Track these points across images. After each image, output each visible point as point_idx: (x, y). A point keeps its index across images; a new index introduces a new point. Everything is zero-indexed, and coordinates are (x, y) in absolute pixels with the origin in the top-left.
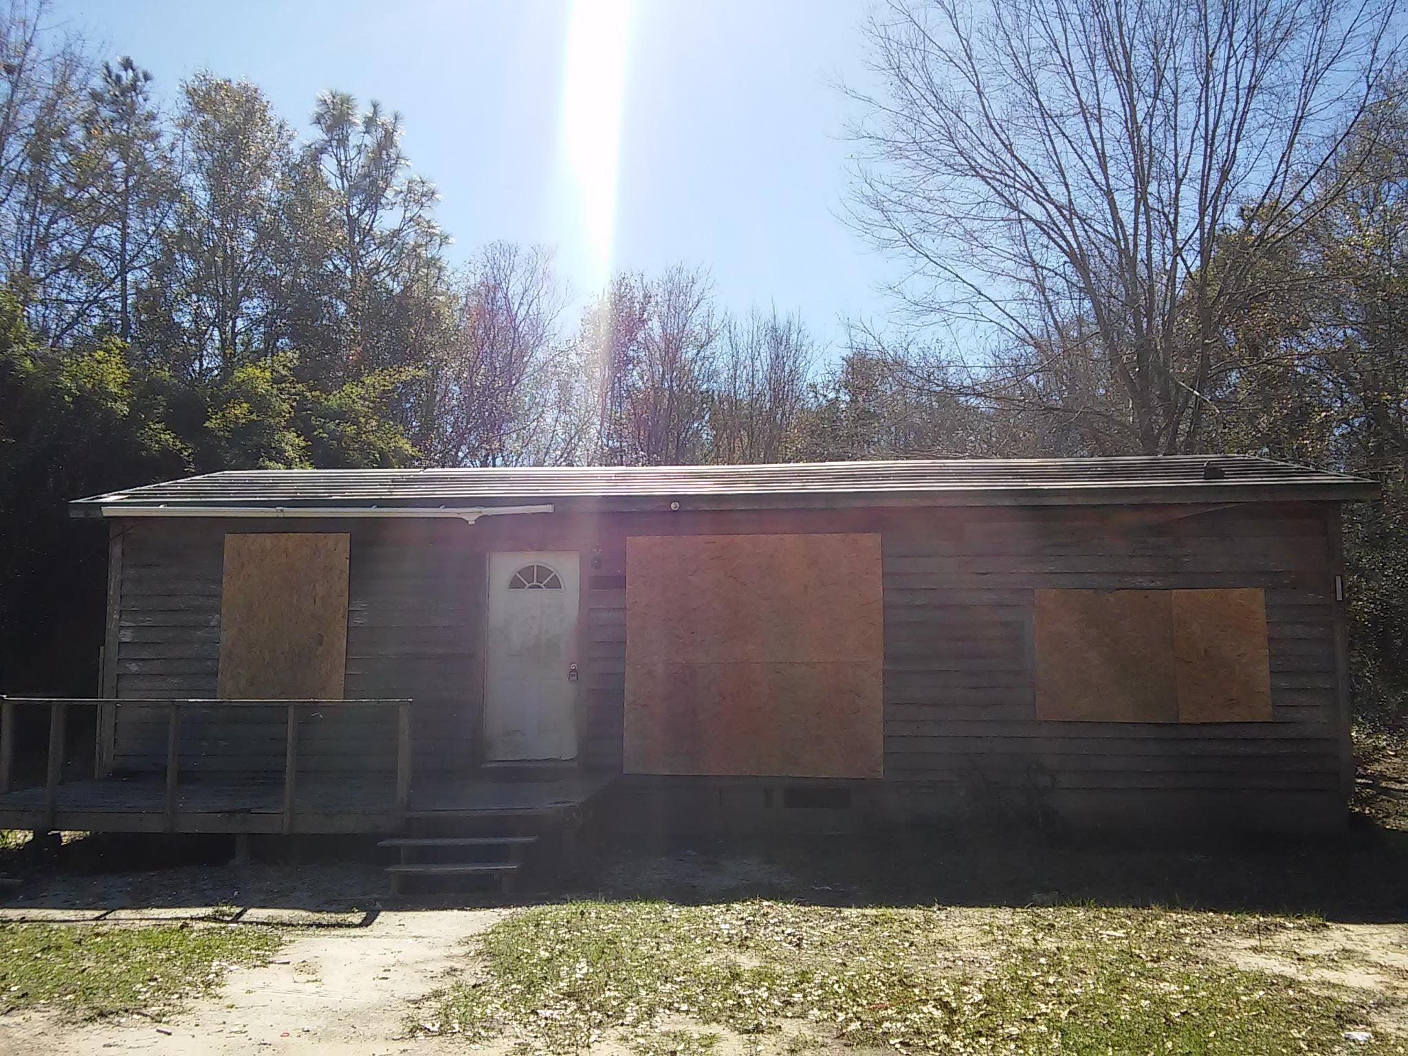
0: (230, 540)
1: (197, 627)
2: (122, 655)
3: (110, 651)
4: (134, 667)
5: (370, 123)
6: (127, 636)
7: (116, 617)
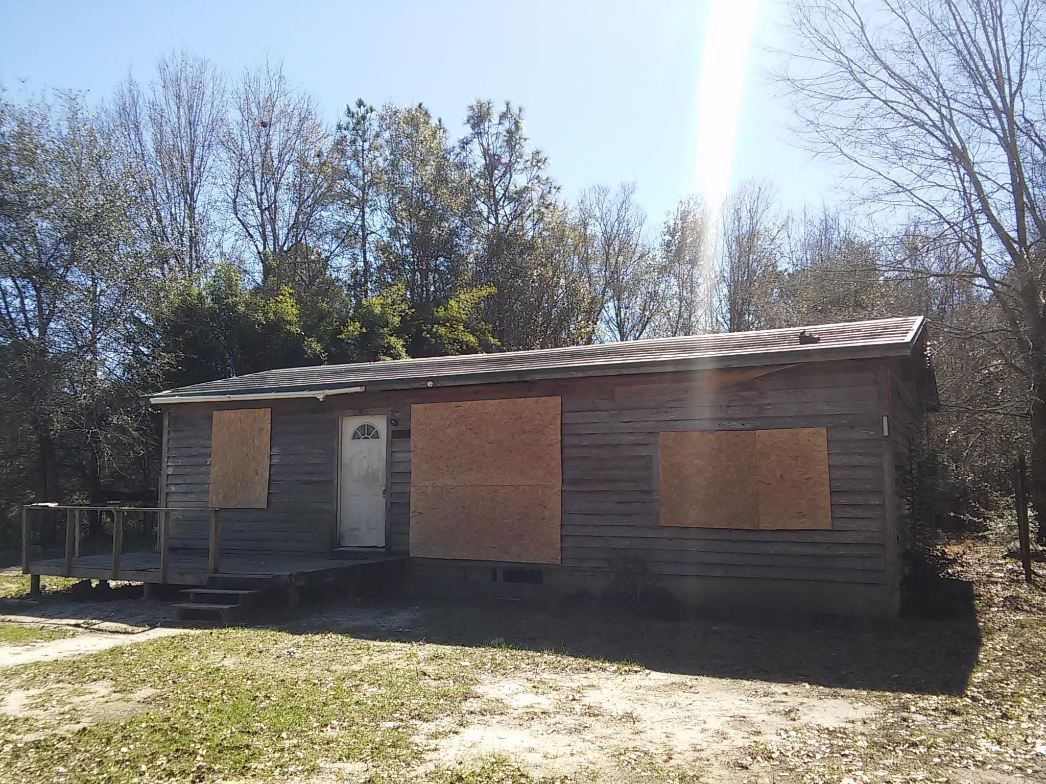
0: (216, 414)
1: (201, 465)
2: (169, 482)
3: (163, 480)
4: (173, 489)
5: (503, 116)
6: (170, 471)
7: (166, 460)
